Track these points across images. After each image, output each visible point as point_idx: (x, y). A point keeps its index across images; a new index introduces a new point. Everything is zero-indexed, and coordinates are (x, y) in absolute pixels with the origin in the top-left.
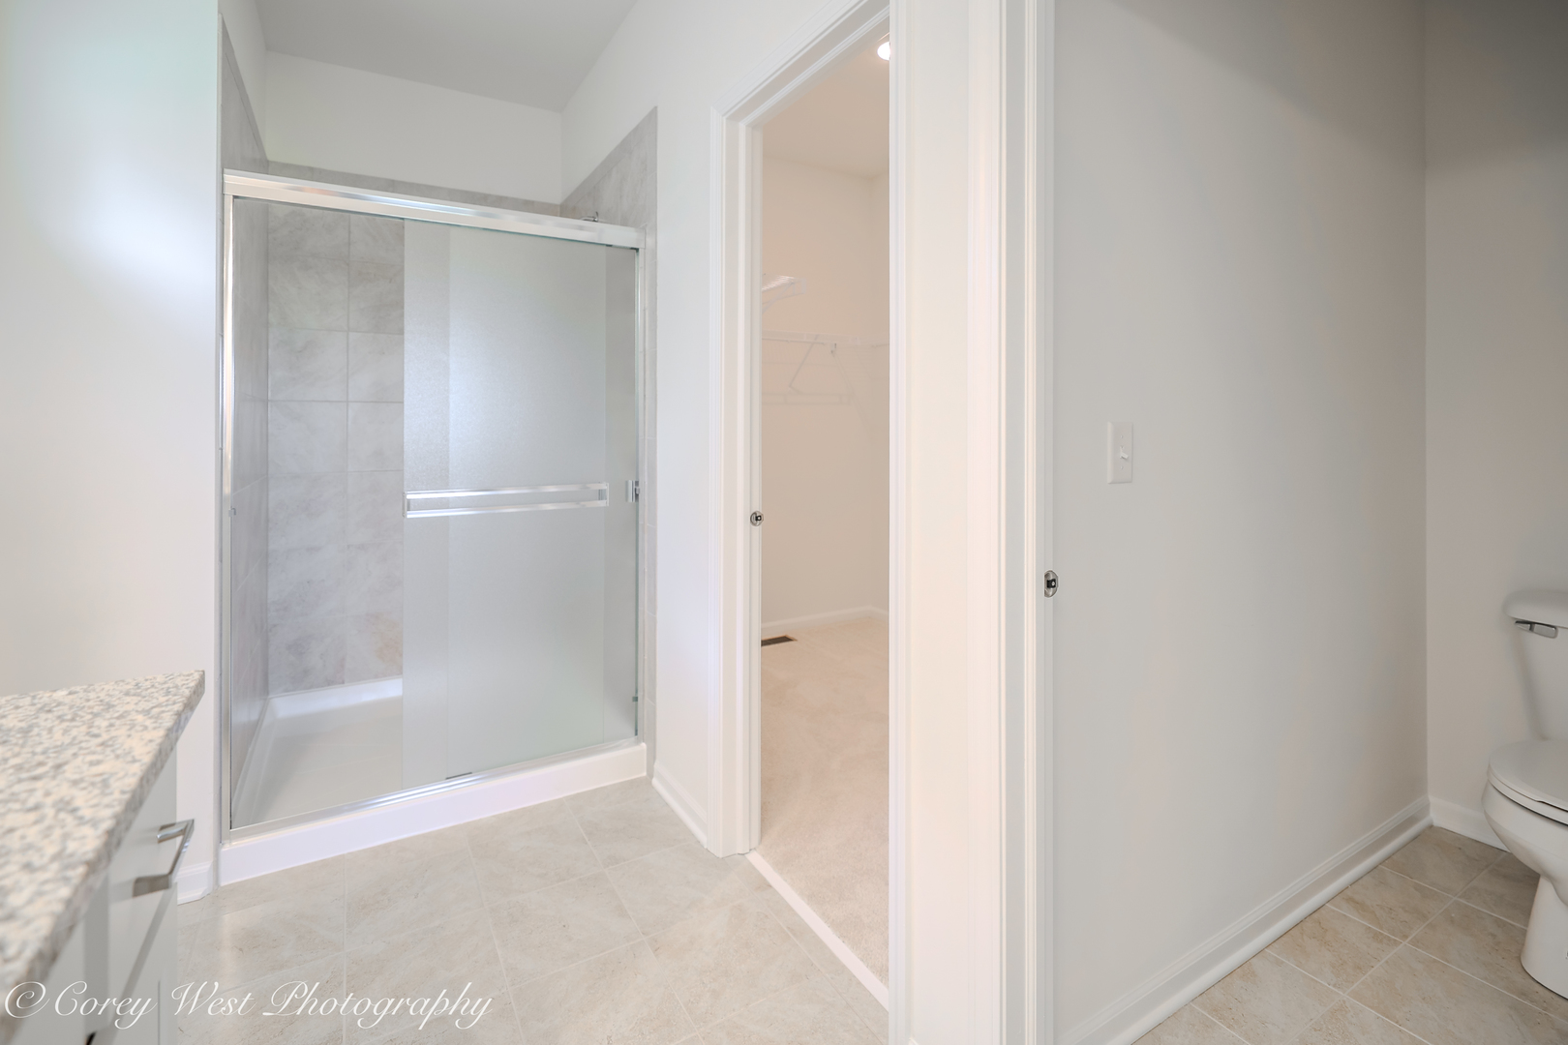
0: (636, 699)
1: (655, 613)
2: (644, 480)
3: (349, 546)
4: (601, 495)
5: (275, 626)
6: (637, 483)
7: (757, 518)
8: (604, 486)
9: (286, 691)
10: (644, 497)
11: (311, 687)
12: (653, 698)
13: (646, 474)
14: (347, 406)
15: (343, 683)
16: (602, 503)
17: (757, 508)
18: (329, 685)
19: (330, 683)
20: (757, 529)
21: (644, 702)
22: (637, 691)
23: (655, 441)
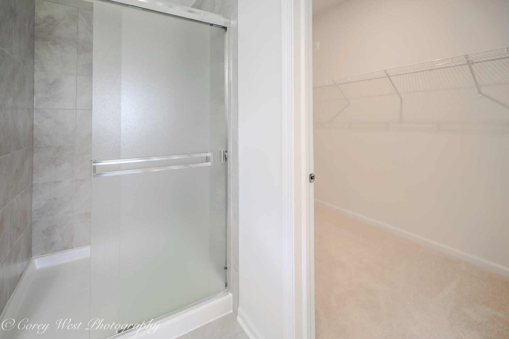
0: (226, 268)
1: (238, 224)
2: (231, 149)
3: (76, 180)
4: (207, 159)
5: (36, 221)
6: (226, 152)
7: (312, 178)
8: (209, 154)
9: (42, 254)
10: (230, 159)
11: (55, 251)
12: (237, 270)
13: (231, 147)
14: (76, 111)
15: (73, 248)
16: (209, 164)
17: (312, 172)
18: (65, 249)
19: (65, 248)
20: (312, 184)
21: (231, 270)
22: (226, 264)
23: (238, 130)
